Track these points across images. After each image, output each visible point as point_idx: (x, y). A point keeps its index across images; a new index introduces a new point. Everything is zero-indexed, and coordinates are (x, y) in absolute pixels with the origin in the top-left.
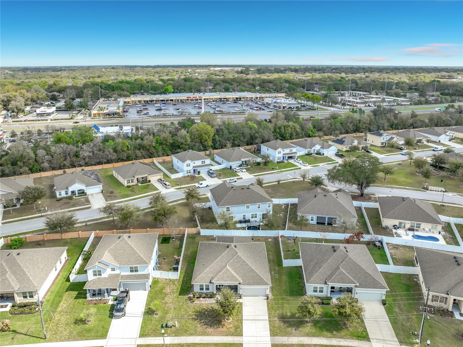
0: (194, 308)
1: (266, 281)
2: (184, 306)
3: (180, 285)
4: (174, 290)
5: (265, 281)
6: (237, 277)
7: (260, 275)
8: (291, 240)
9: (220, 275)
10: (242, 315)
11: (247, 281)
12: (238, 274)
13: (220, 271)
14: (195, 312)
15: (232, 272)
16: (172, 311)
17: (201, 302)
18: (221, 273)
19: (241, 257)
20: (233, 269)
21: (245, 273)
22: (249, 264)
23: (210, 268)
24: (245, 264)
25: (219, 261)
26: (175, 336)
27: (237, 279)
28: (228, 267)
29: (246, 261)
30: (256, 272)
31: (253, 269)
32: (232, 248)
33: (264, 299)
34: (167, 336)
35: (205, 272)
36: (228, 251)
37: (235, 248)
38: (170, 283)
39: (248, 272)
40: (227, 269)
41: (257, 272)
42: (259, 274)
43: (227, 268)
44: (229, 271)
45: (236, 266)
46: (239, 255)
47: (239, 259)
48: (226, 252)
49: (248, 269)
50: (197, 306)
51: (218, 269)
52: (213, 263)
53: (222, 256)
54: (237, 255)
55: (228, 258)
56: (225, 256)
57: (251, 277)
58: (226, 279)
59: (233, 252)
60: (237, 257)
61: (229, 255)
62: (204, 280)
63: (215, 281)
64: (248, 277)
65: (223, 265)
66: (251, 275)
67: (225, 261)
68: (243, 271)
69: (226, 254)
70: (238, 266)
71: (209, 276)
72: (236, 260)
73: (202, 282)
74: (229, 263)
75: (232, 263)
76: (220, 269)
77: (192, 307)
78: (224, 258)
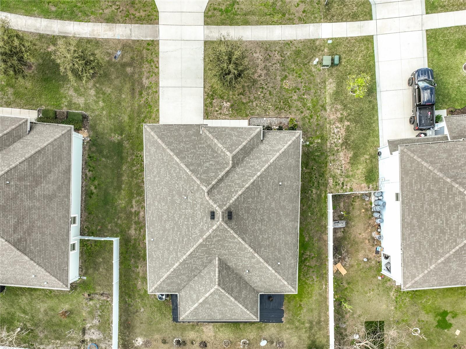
0: (290, 107)
2: (307, 113)
5: (155, 132)
6: (210, 135)
9: (246, 139)
10: (204, 87)
16: (328, 100)
18: (244, 144)
19: (201, 183)
21: (195, 148)
22: (184, 166)
23: (266, 161)
24: (191, 168)
26: (314, 41)
28: (229, 157)
29: (190, 172)
30: (171, 150)
31: (177, 156)
32: (220, 207)
34: (328, 39)
35: (278, 154)
36: (230, 199)
37: (215, 206)
38: (342, 179)
39: (188, 151)
41: (169, 151)
42: (165, 146)
43: (231, 152)
44: (227, 149)
46: (204, 188)
47: (206, 178)
48: (233, 196)
49: (188, 157)
50: (285, 110)
51: (251, 159)
52: (261, 171)
53: (243, 188)
54: (209, 186)
55: (230, 184)
56: (236, 188)
57: (182, 141)
58: (232, 133)
59: (219, 196)
60: (210, 182)
61: (227, 191)
62: (278, 137)
63: (254, 128)
64: (187, 141)
65: (239, 166)
66: (182, 144)
67: (236, 176)
68: (198, 153)
69: (233, 192)
70: (207, 162)
71: (268, 146)
72: (212, 175)
73: (281, 135)
74: (227, 169)
75: (221, 170)
76: (245, 159)
77: (294, 109)
78: (237, 182)
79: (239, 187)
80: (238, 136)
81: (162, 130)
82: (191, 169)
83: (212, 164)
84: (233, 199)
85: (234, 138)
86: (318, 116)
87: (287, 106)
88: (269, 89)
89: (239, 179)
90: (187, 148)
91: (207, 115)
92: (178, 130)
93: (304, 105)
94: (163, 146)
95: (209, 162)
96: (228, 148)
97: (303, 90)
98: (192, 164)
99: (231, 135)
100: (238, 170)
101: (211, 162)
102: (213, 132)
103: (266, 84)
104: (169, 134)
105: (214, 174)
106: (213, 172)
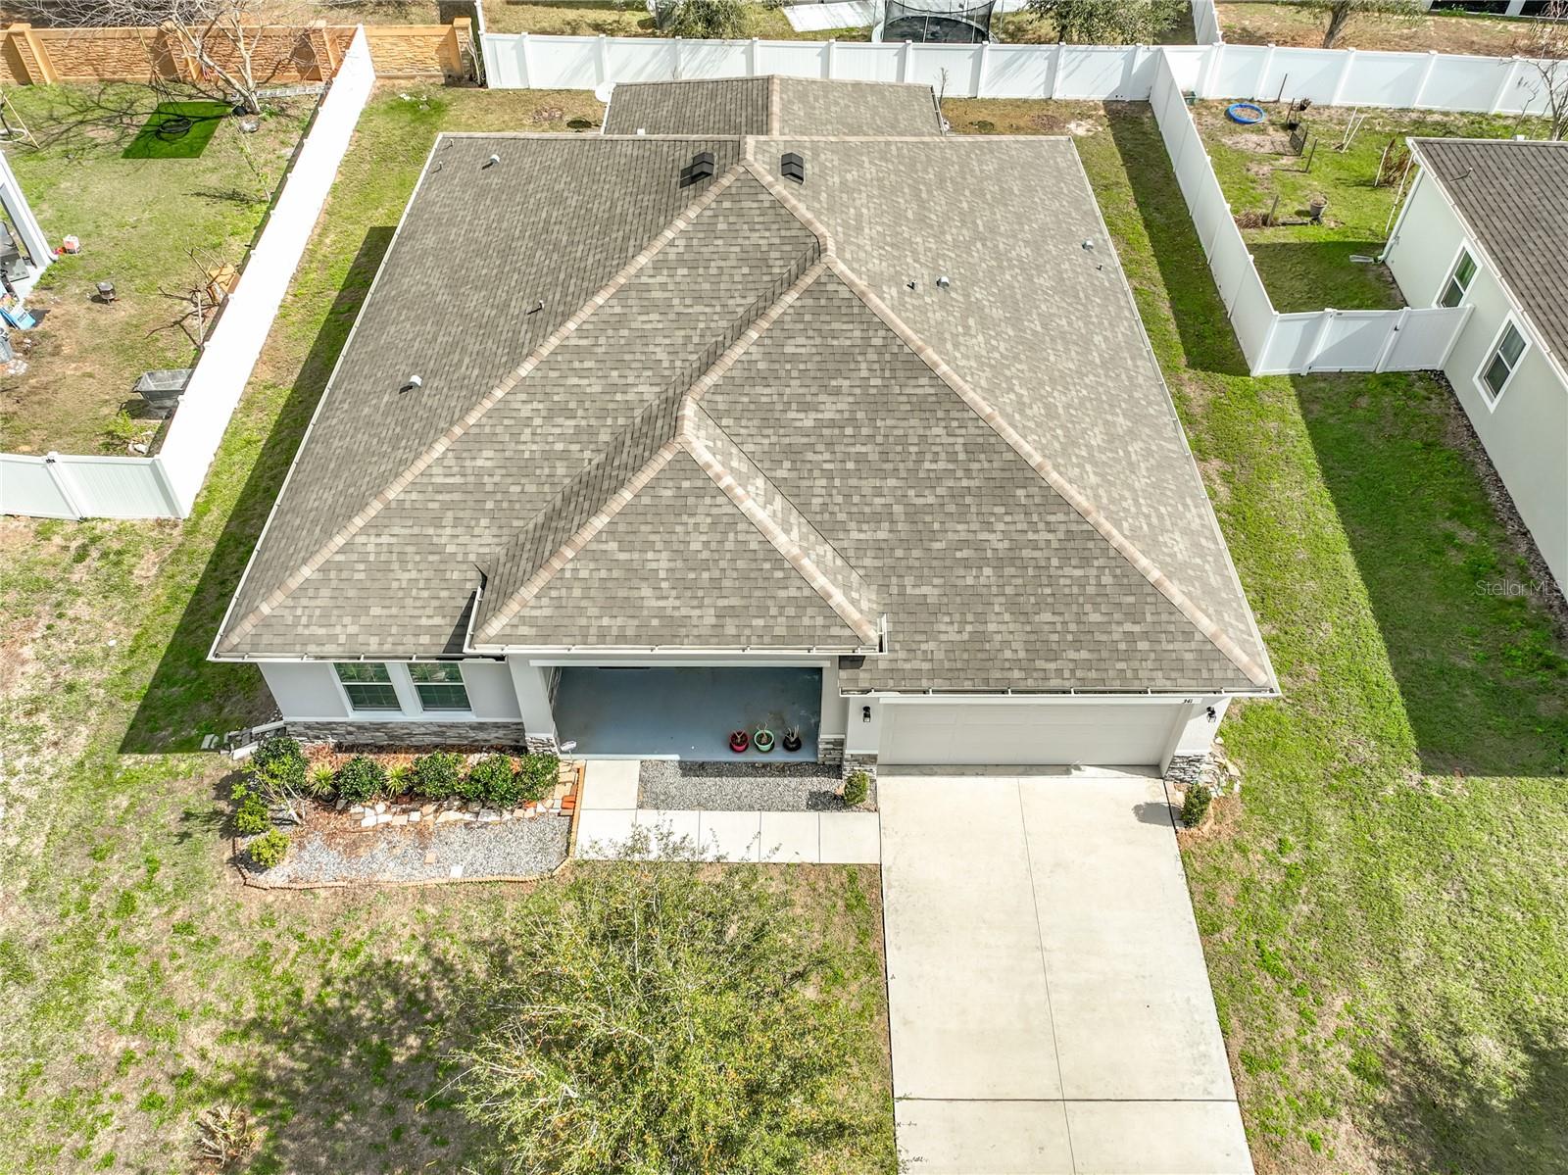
0: (259, 963)
1: (1206, 625)
2: (150, 924)
3: (174, 599)
4: (88, 675)
5: (1189, 631)
6: (821, 581)
7: (1118, 539)
8: (1262, 131)
9: (585, 553)
11: (949, 631)
12: (826, 529)
13: (592, 491)
14: (256, 1024)
15: (759, 504)
17: (356, 872)
18: (600, 522)
19: (861, 298)
20: (759, 462)
21: (913, 514)
22: (971, 396)
23: (474, 441)
24: (923, 387)
25: (578, 351)
27: (821, 601)
28: (697, 437)
29: (930, 354)
30: (1062, 502)
31: (1020, 463)
32: (755, 186)
33: (1147, 813)
35: (393, 493)
36: (697, 224)
37: (781, 188)
38: (79, 573)
39: (956, 496)
40: (687, 465)
41: (1080, 499)
42: (1107, 526)
43: (685, 458)
44: (708, 487)
45: (808, 422)
46: (841, 267)
47: (835, 326)
48: (681, 242)
49: (952, 457)
50: (300, 937)
51: (565, 455)
52: (510, 383)
53: (622, 281)
54: (817, 282)
55: (698, 309)
56: (663, 286)
57: (999, 564)
58: (671, 602)
59: (759, 239)
60: (810, 302)
61: (713, 271)
62: (375, 611)
63: (523, 640)
64: (966, 564)
65: (638, 412)
66: (996, 541)
67: (661, 355)
68: (892, 482)
69: (681, 261)
70: (832, 424)
71: (450, 549)
72: (801, 341)
73: (352, 629)
74: (710, 379)
75: (751, 375)
76: (600, 458)
77: (236, 945)
78: (654, 317)
79: (648, 289)
80: (635, 574)
81: (1143, 645)
82: (923, 381)
83: (805, 407)
84: (680, 224)
85: (661, 562)
86: (82, 907)
87: (278, 970)
88: (380, 1096)
89: (643, 336)
90: (962, 516)
91: (859, 898)
92: (1039, 648)
93: (149, 983)
94: (1115, 532)
95: (820, 424)
96: (699, 493)
97: (118, 1098)
98: (920, 407)
99: (682, 586)
100: (649, 392)
101: (809, 423)
102: (802, 605)
103: (397, 1134)
104: (1095, 617)
105: (789, 350)
106: (794, 358)
